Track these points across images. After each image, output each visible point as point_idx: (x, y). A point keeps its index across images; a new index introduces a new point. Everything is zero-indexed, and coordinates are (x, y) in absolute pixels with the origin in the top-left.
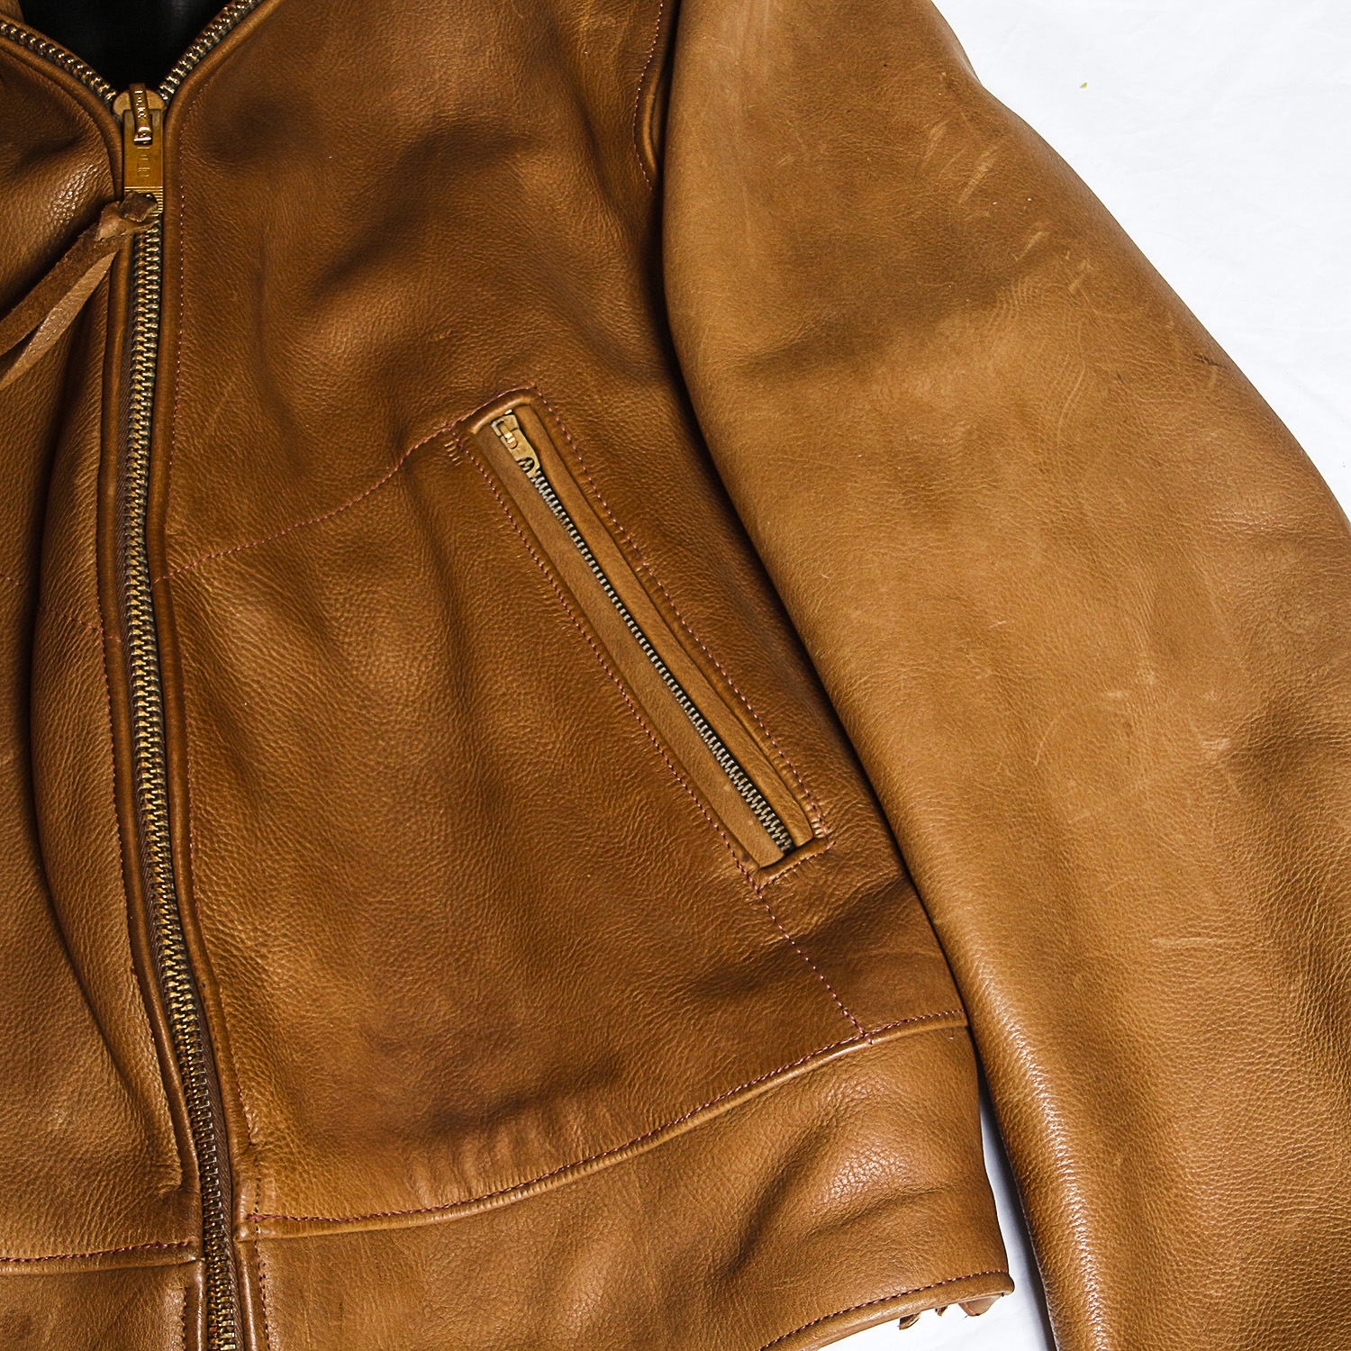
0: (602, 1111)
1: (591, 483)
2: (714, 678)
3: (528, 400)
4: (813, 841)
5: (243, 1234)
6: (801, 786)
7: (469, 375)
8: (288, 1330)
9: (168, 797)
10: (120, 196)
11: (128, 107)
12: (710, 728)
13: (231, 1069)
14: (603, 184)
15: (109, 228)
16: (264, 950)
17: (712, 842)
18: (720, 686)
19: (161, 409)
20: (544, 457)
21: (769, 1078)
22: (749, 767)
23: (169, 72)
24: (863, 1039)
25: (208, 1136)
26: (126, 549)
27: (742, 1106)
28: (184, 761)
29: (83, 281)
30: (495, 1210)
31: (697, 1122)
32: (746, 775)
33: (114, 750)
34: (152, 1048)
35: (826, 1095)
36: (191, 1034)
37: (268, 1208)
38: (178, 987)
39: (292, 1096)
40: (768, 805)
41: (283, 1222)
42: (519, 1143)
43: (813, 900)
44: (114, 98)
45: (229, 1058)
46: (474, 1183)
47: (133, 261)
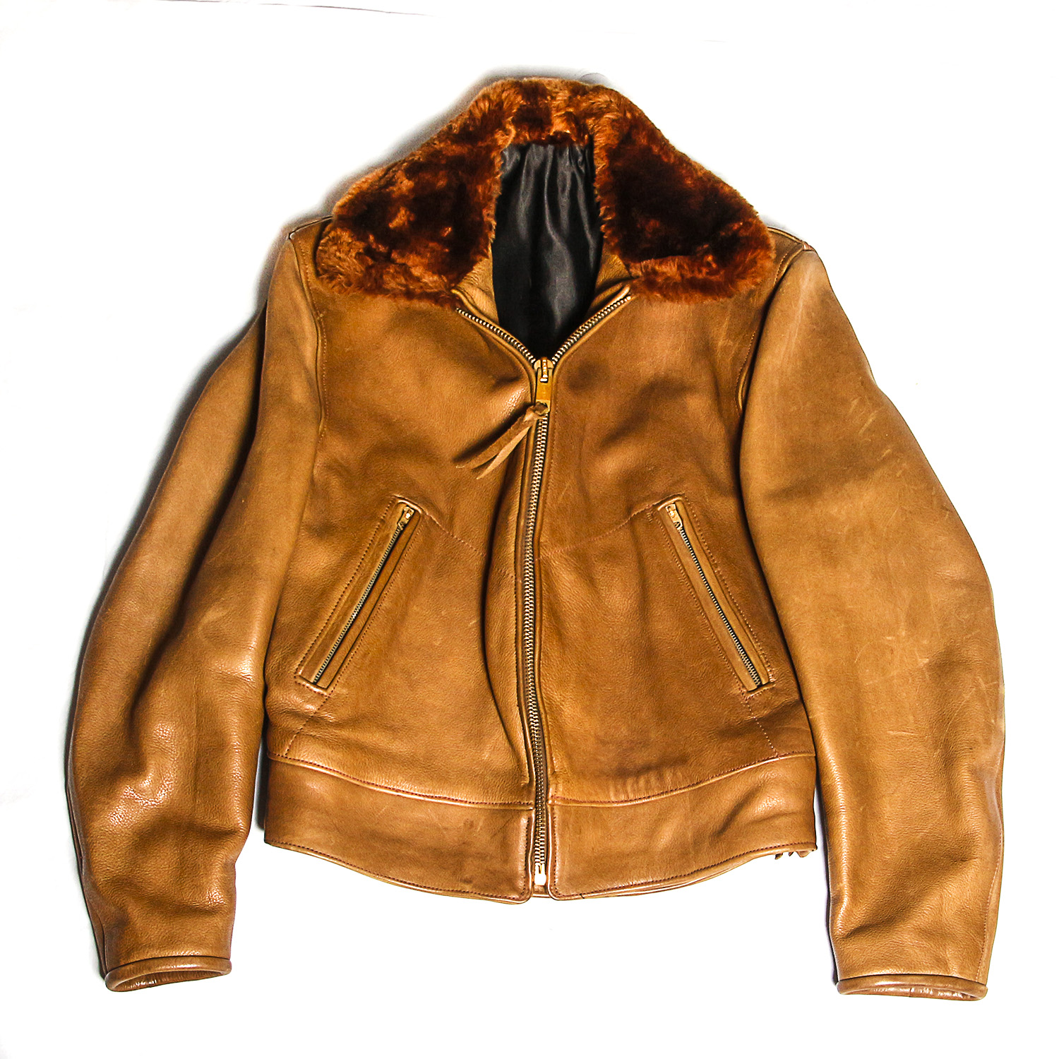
0: (679, 774)
1: (702, 535)
2: (740, 617)
3: (680, 498)
4: (769, 683)
5: (550, 802)
6: (767, 662)
7: (659, 486)
8: (562, 836)
9: (534, 643)
10: (534, 403)
11: (540, 366)
12: (736, 636)
13: (550, 745)
14: (720, 411)
15: (529, 416)
16: (563, 703)
17: (731, 680)
18: (741, 621)
19: (543, 491)
20: (685, 521)
21: (741, 768)
22: (748, 653)
23: (556, 353)
24: (777, 757)
25: (540, 767)
26: (525, 546)
27: (730, 777)
28: (541, 630)
29: (517, 437)
30: (637, 804)
31: (713, 780)
32: (747, 655)
33: (516, 623)
34: (522, 734)
35: (761, 776)
36: (537, 731)
37: (559, 794)
38: (533, 714)
39: (569, 757)
40: (754, 668)
41: (564, 799)
42: (648, 782)
43: (766, 705)
44: (534, 362)
45: (549, 741)
46: (630, 794)
47: (537, 430)
